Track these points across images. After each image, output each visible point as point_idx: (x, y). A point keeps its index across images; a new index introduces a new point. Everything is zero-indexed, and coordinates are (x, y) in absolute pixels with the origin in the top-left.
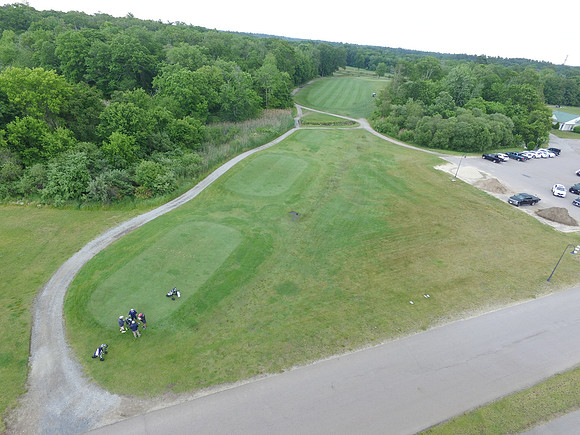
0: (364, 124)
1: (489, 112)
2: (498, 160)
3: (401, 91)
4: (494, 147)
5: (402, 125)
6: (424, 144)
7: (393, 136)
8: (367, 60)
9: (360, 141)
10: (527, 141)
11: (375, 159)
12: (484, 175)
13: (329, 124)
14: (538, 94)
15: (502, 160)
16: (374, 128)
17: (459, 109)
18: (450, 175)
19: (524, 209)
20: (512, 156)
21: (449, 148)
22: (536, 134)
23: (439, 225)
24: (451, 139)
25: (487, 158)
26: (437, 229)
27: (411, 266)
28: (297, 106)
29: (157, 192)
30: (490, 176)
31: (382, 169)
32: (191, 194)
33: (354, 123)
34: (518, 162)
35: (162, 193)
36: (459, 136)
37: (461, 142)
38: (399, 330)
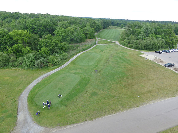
0: (117, 43)
1: (157, 38)
2: (160, 53)
3: (128, 32)
4: (159, 49)
5: (129, 43)
6: (136, 48)
7: (126, 46)
8: (118, 23)
9: (116, 48)
10: (170, 47)
11: (121, 53)
12: (156, 58)
13: (106, 43)
14: (173, 32)
15: (162, 53)
16: (120, 44)
17: (147, 37)
18: (145, 58)
19: (170, 68)
20: (165, 51)
21: (144, 49)
22: (173, 44)
23: (142, 74)
24: (145, 47)
25: (157, 52)
26: (141, 75)
27: (133, 86)
28: (96, 38)
29: (55, 65)
30: (158, 58)
31: (123, 56)
32: (65, 65)
33: (114, 42)
34: (167, 53)
35: (56, 65)
36: (147, 46)
37: (148, 47)
38: (130, 107)
